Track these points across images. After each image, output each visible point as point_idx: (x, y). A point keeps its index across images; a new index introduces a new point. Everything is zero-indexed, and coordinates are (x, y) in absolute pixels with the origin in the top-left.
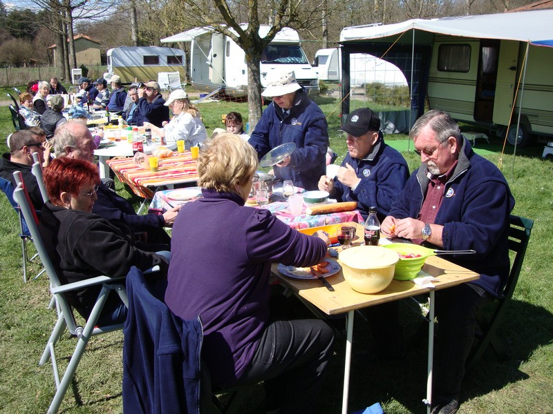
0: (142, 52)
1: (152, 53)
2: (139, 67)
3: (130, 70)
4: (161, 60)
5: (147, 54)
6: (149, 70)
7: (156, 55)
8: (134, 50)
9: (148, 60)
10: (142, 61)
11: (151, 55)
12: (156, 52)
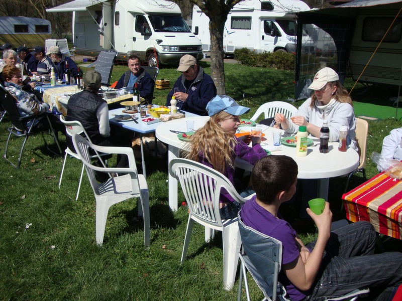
0: (13, 21)
1: (21, 22)
2: (10, 35)
3: (3, 37)
4: (30, 29)
5: (17, 23)
6: (20, 37)
7: (25, 24)
8: (6, 20)
9: (18, 29)
10: (13, 30)
11: (21, 24)
12: (26, 21)
